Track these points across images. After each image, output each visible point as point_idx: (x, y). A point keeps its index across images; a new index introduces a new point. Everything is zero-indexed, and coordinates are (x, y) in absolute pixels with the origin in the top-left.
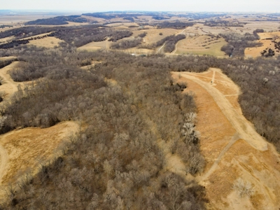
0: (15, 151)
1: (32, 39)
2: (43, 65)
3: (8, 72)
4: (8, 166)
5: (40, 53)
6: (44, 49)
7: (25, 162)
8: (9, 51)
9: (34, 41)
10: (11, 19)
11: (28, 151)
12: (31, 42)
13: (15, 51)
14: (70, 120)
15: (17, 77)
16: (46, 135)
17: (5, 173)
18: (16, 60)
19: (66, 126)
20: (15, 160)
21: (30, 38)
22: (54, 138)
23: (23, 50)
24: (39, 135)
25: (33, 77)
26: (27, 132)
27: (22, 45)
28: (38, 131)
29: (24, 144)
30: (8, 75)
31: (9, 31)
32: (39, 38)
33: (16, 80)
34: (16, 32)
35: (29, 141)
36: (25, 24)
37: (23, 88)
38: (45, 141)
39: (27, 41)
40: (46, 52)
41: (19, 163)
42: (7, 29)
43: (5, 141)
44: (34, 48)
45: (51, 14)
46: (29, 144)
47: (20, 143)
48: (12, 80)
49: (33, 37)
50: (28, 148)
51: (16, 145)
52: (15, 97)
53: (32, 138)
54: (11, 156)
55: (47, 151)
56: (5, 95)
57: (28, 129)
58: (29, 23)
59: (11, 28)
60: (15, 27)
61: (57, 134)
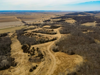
0: (59, 61)
1: (66, 20)
2: (69, 29)
3: (59, 30)
4: (56, 67)
5: (68, 24)
6: (69, 23)
7: (62, 68)
8: (59, 23)
9: (67, 20)
10: (61, 13)
11: (63, 63)
12: (66, 21)
13: (61, 23)
14: (79, 55)
15: (62, 32)
16: (69, 58)
17: (55, 70)
18: (61, 26)
19: (77, 57)
20: (58, 65)
21: (66, 19)
22: (72, 61)
23: (63, 23)
24: (67, 58)
25: (66, 33)
26: (63, 54)
27: (63, 21)
28: (67, 55)
29: (62, 59)
30: (59, 31)
31: (60, 17)
32: (69, 20)
33: (61, 33)
34: (62, 17)
35: (64, 59)
36: (65, 15)
37: (63, 36)
38: (69, 61)
39: (65, 20)
40: (70, 24)
41: (60, 67)
42: (59, 16)
43: (56, 56)
44: (66, 23)
45: (73, 12)
46: (63, 60)
47: (60, 58)
48: (59, 33)
49: (67, 19)
50: (63, 62)
51: (59, 59)
52: (60, 39)
53: (64, 57)
54: (57, 63)
55: (70, 66)
56: (58, 38)
57: (63, 53)
58: (66, 15)
59: (61, 16)
60: (62, 16)
61: (73, 60)
